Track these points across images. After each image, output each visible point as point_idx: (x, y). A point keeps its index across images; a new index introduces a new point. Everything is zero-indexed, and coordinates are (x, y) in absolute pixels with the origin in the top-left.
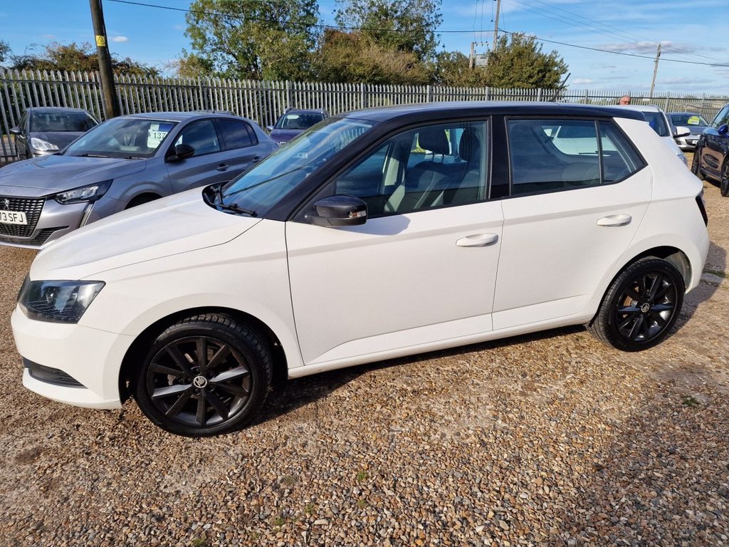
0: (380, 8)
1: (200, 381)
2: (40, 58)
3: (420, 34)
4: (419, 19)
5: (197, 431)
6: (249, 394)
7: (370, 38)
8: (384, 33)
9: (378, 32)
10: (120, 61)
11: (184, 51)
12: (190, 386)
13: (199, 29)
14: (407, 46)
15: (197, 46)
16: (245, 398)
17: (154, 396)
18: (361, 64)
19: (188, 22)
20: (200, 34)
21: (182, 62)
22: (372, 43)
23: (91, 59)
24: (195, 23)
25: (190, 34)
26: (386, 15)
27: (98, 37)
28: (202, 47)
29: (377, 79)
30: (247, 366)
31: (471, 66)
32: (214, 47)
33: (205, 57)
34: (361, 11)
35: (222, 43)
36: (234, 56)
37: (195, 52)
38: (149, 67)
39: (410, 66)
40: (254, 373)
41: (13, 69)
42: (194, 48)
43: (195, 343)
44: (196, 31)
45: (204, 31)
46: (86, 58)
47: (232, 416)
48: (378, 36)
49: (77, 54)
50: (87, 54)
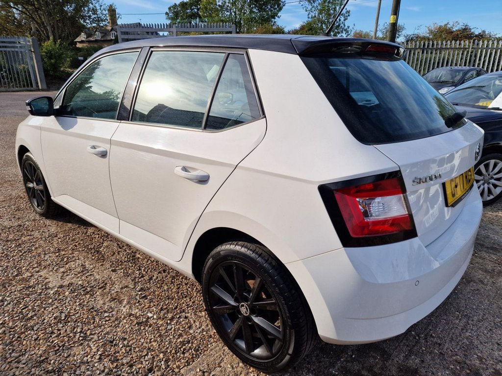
2: (421, 35)
17: (27, 185)
23: (455, 33)
27: (392, 16)
49: (446, 30)
50: (454, 30)
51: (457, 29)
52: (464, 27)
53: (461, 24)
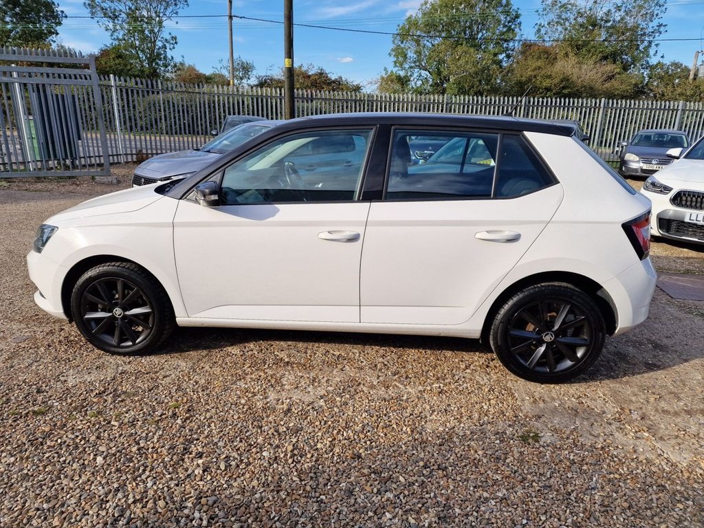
0: (589, 18)
1: (118, 312)
2: (276, 77)
3: (633, 44)
4: (634, 29)
5: (113, 349)
6: (152, 328)
7: (569, 49)
8: (586, 44)
9: (580, 42)
10: (333, 79)
11: (385, 69)
12: (111, 314)
13: (402, 49)
14: (613, 57)
15: (397, 64)
16: (149, 330)
17: (86, 317)
18: (549, 77)
19: (394, 42)
20: (403, 52)
21: (382, 78)
22: (571, 55)
23: (312, 78)
24: (400, 43)
25: (394, 53)
26: (594, 25)
27: (287, 60)
28: (401, 65)
29: (566, 91)
30: (152, 307)
31: (691, 77)
32: (413, 65)
33: (402, 73)
34: (564, 23)
35: (419, 61)
36: (429, 72)
37: (395, 70)
38: (355, 84)
39: (610, 78)
40: (156, 312)
41: (257, 86)
42: (396, 66)
43: (116, 283)
44: (400, 51)
45: (407, 50)
46: (309, 77)
47: (139, 343)
48: (578, 48)
49: (302, 73)
50: (310, 73)
51: (313, 72)
52: (319, 71)
53: (316, 67)
